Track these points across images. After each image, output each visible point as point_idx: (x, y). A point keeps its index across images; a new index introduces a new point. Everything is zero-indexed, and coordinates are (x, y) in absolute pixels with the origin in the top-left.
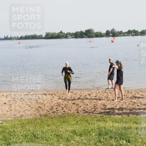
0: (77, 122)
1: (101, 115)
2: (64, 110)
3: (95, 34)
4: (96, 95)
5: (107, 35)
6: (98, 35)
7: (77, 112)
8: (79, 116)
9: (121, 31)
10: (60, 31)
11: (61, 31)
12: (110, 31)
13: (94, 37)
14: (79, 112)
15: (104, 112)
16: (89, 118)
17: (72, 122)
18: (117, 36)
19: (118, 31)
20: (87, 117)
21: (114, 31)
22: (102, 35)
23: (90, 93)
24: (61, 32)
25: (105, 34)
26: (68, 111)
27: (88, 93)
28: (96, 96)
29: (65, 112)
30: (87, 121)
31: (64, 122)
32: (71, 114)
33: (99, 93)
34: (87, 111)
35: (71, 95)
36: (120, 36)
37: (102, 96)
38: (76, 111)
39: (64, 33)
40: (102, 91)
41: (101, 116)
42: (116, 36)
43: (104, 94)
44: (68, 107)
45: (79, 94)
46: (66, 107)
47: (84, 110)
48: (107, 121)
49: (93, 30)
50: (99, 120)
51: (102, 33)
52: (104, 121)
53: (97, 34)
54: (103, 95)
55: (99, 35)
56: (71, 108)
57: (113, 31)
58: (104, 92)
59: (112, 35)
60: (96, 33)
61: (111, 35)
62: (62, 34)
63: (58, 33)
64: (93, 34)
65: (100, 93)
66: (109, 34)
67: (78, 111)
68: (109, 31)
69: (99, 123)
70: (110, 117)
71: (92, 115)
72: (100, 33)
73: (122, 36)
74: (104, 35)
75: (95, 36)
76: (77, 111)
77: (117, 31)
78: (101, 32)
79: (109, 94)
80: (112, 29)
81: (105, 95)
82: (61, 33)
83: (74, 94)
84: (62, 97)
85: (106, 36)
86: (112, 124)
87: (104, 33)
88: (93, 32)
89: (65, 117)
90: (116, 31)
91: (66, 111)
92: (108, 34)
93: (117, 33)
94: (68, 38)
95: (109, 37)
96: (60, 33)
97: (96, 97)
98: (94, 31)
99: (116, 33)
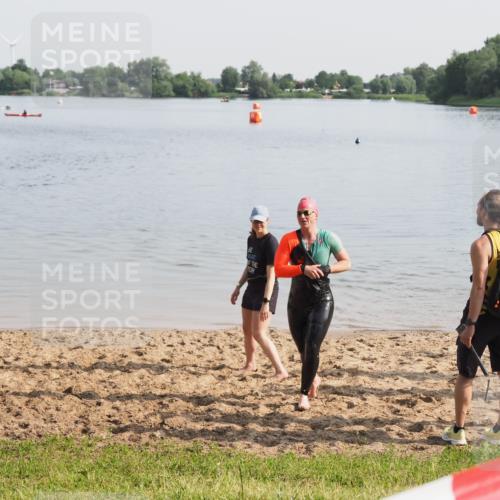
0: (84, 473)
1: (189, 444)
2: (22, 420)
3: (171, 80)
4: (168, 353)
5: (224, 91)
6: (184, 87)
7: (84, 431)
8: (90, 446)
9: (289, 77)
10: (14, 62)
11: (21, 61)
12: (240, 72)
13: (168, 96)
14: (92, 427)
15: (203, 433)
16: (135, 458)
17: (60, 476)
18: (269, 97)
19: (274, 76)
20: (130, 453)
21: (256, 75)
22: (203, 90)
23: (142, 344)
24: (20, 66)
25: (218, 86)
26: (42, 424)
27: (134, 344)
28: (167, 357)
29: (26, 426)
30: (126, 471)
31: (21, 475)
32: (54, 440)
33: (183, 344)
34: (128, 423)
35: (58, 353)
36: (282, 97)
37: (197, 361)
38: (76, 422)
39: (36, 72)
40: (196, 337)
41: (188, 450)
42: (263, 98)
43: (206, 349)
44: (41, 407)
45: (93, 350)
46: (31, 405)
47: (115, 422)
48: (214, 472)
49: (163, 64)
50: (179, 468)
51: (203, 81)
52: (204, 471)
53: (180, 83)
54: (199, 356)
55: (188, 88)
56: (57, 409)
57: (253, 72)
58: (206, 341)
59: (246, 88)
60: (178, 76)
61: (242, 89)
62: (26, 76)
63: (7, 69)
64: (165, 83)
65: (188, 347)
66: (234, 85)
67: (86, 424)
68: (235, 74)
69: (183, 481)
70: (229, 455)
71: (147, 444)
72: (196, 78)
73: (290, 97)
74: (213, 86)
75: (172, 93)
76: (81, 426)
77: (270, 75)
78: (199, 76)
79: (227, 351)
80: (247, 64)
81: (211, 357)
82: (18, 72)
83: (70, 349)
84: (17, 359)
85: (222, 94)
86: (238, 488)
87: (213, 80)
88: (163, 75)
89: (27, 449)
90: (265, 75)
91: (32, 423)
92: (228, 85)
93: (270, 84)
94: (50, 94)
95: (232, 98)
96: (14, 68)
97: (168, 361)
98: (168, 68)
99: (263, 83)
